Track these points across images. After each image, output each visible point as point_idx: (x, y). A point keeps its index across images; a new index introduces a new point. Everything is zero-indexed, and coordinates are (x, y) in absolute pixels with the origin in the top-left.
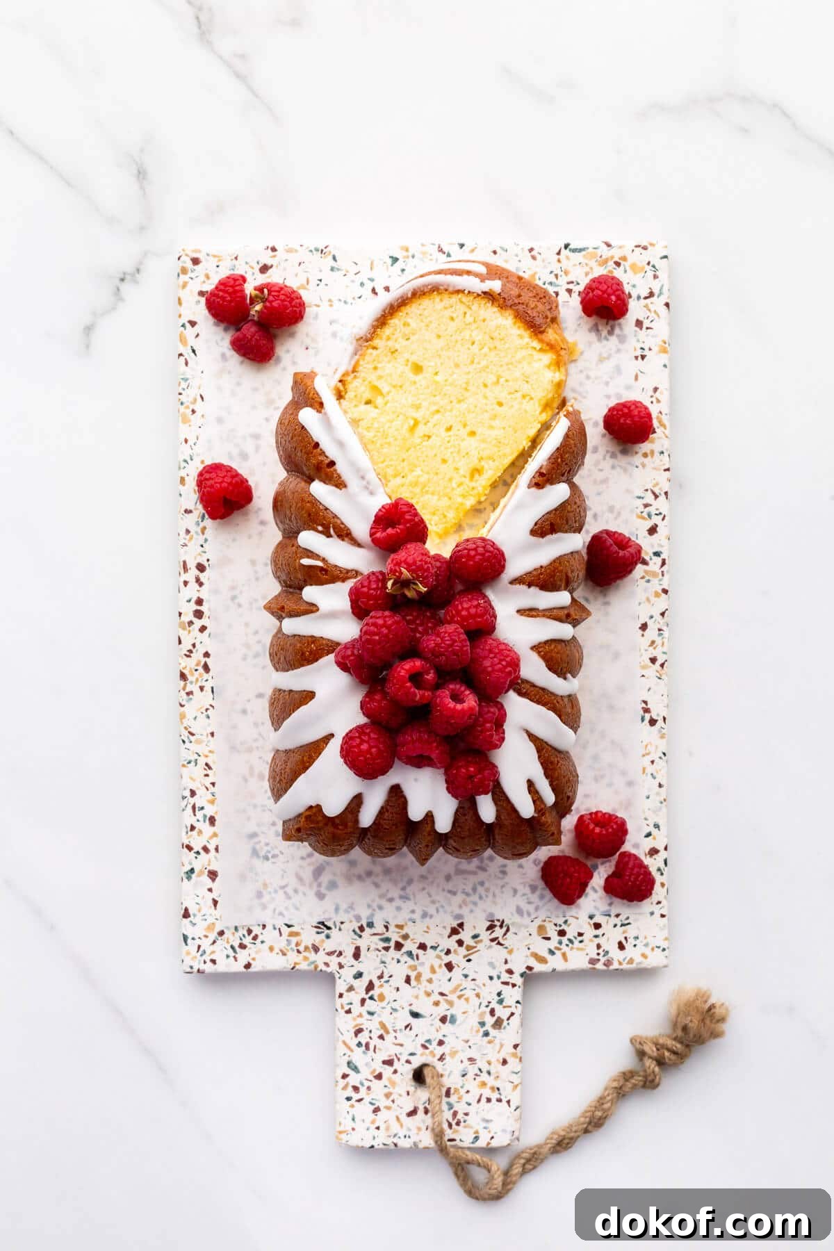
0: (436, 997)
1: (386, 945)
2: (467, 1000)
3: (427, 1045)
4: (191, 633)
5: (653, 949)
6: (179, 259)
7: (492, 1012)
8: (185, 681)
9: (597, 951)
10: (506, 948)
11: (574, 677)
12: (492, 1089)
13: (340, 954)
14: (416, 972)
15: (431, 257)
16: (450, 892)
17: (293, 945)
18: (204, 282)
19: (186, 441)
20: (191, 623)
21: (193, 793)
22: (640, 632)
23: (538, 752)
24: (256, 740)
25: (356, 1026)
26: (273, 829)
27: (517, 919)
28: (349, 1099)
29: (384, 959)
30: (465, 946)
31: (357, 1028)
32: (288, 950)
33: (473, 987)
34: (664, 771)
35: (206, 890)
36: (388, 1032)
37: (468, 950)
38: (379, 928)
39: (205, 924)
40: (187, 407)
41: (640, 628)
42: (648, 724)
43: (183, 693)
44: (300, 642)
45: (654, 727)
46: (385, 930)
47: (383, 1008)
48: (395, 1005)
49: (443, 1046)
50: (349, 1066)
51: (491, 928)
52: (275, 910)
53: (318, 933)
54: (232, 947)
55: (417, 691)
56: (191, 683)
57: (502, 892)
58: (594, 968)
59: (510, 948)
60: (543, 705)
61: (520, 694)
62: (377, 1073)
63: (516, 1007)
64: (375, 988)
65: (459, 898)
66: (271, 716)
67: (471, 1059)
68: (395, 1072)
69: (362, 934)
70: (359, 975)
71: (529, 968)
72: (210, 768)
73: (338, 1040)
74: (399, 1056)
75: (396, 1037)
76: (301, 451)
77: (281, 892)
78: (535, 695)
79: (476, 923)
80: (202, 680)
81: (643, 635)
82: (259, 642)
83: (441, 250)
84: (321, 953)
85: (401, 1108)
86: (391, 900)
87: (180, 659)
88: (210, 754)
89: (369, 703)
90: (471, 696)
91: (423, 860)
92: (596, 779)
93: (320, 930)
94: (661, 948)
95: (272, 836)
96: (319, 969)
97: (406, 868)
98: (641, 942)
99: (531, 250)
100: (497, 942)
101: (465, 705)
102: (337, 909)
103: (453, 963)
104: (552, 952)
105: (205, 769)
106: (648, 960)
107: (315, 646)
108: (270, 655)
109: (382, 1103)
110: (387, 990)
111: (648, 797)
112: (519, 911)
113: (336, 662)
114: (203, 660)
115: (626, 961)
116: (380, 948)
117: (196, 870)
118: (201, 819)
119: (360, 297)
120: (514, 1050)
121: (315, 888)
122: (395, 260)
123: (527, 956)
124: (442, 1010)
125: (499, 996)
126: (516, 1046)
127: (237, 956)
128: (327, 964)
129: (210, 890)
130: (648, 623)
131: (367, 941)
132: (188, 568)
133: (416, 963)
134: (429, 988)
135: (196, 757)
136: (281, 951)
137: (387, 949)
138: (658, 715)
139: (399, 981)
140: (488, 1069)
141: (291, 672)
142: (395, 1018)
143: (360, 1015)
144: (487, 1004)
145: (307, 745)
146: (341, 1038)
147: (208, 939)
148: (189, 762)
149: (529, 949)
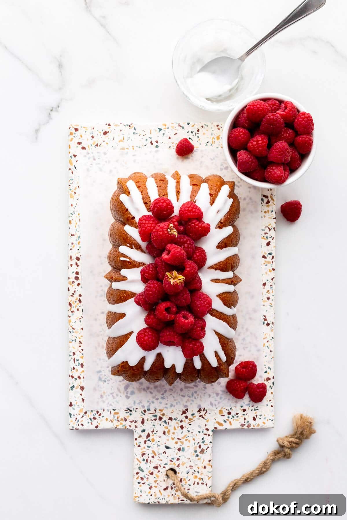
0: (176, 440)
1: (155, 418)
2: (189, 441)
3: (172, 460)
4: (74, 286)
5: (267, 420)
6: (69, 128)
7: (200, 447)
8: (71, 306)
9: (244, 421)
10: (206, 419)
11: (234, 307)
12: (200, 479)
13: (136, 422)
14: (168, 429)
15: (175, 129)
16: (182, 396)
17: (116, 418)
18: (80, 138)
19: (72, 205)
20: (73, 282)
21: (74, 354)
22: (263, 287)
23: (219, 339)
24: (101, 332)
25: (143, 452)
26: (108, 369)
27: (210, 407)
28: (139, 483)
29: (154, 424)
30: (188, 418)
31: (143, 453)
32: (114, 420)
33: (192, 436)
34: (272, 345)
35: (79, 395)
36: (156, 455)
37: (190, 420)
38: (152, 411)
39: (79, 409)
40: (73, 191)
41: (263, 285)
42: (266, 325)
43: (70, 312)
44: (120, 292)
45: (268, 327)
46: (155, 412)
47: (154, 445)
48: (159, 443)
49: (179, 461)
50: (139, 469)
51: (199, 411)
52: (108, 403)
53: (126, 413)
54: (90, 419)
55: (168, 315)
56: (74, 307)
57: (204, 396)
58: (243, 428)
59: (207, 419)
60: (222, 320)
61: (212, 315)
62: (151, 472)
63: (210, 444)
64: (150, 436)
65: (186, 398)
66: (107, 323)
67: (190, 466)
68: (159, 471)
69: (145, 413)
70: (144, 431)
71: (216, 428)
72: (81, 343)
73: (135, 458)
74: (160, 465)
75: (159, 457)
76: (121, 212)
77: (111, 395)
78: (218, 316)
79: (193, 409)
80: (78, 306)
81: (264, 288)
82: (102, 290)
83: (180, 126)
84: (128, 421)
85: (161, 487)
86: (157, 399)
87: (69, 297)
88: (81, 337)
89: (148, 319)
90: (191, 317)
91: (171, 384)
92: (244, 349)
93: (127, 412)
94: (271, 420)
95: (107, 372)
96: (127, 428)
97: (164, 386)
98: (263, 417)
99: (218, 126)
100: (202, 417)
101: (189, 320)
102: (134, 403)
103: (183, 426)
104: (225, 421)
105: (79, 344)
106: (266, 424)
107: (125, 294)
108: (107, 296)
109: (153, 485)
110: (156, 437)
111: (266, 356)
112: (211, 404)
113: (135, 301)
114: (79, 298)
115: (257, 425)
116: (153, 420)
117: (75, 386)
118: (77, 365)
119: (145, 145)
120: (209, 463)
121: (125, 394)
122: (160, 130)
123: (215, 423)
124: (178, 446)
125: (203, 440)
126: (210, 461)
127: (92, 422)
128: (130, 426)
129: (81, 395)
130: (266, 283)
131: (147, 416)
132: (73, 259)
133: (168, 425)
134: (173, 436)
135: (76, 338)
136: (111, 420)
137: (155, 420)
138: (270, 322)
139: (160, 433)
140: (198, 470)
141: (115, 305)
142: (159, 449)
143: (144, 448)
144: (198, 443)
145: (122, 336)
146: (136, 457)
147: (80, 415)
148: (72, 341)
149: (215, 420)
